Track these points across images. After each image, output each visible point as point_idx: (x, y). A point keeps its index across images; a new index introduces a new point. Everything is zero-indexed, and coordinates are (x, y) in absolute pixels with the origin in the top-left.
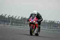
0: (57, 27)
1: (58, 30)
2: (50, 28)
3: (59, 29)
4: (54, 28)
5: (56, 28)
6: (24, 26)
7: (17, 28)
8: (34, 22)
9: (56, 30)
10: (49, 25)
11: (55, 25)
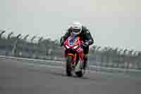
0: (123, 62)
1: (125, 70)
2: (107, 66)
3: (128, 67)
4: (116, 65)
5: (120, 65)
6: (44, 59)
7: (29, 64)
8: (75, 48)
9: (119, 72)
10: (105, 58)
11: (117, 59)
